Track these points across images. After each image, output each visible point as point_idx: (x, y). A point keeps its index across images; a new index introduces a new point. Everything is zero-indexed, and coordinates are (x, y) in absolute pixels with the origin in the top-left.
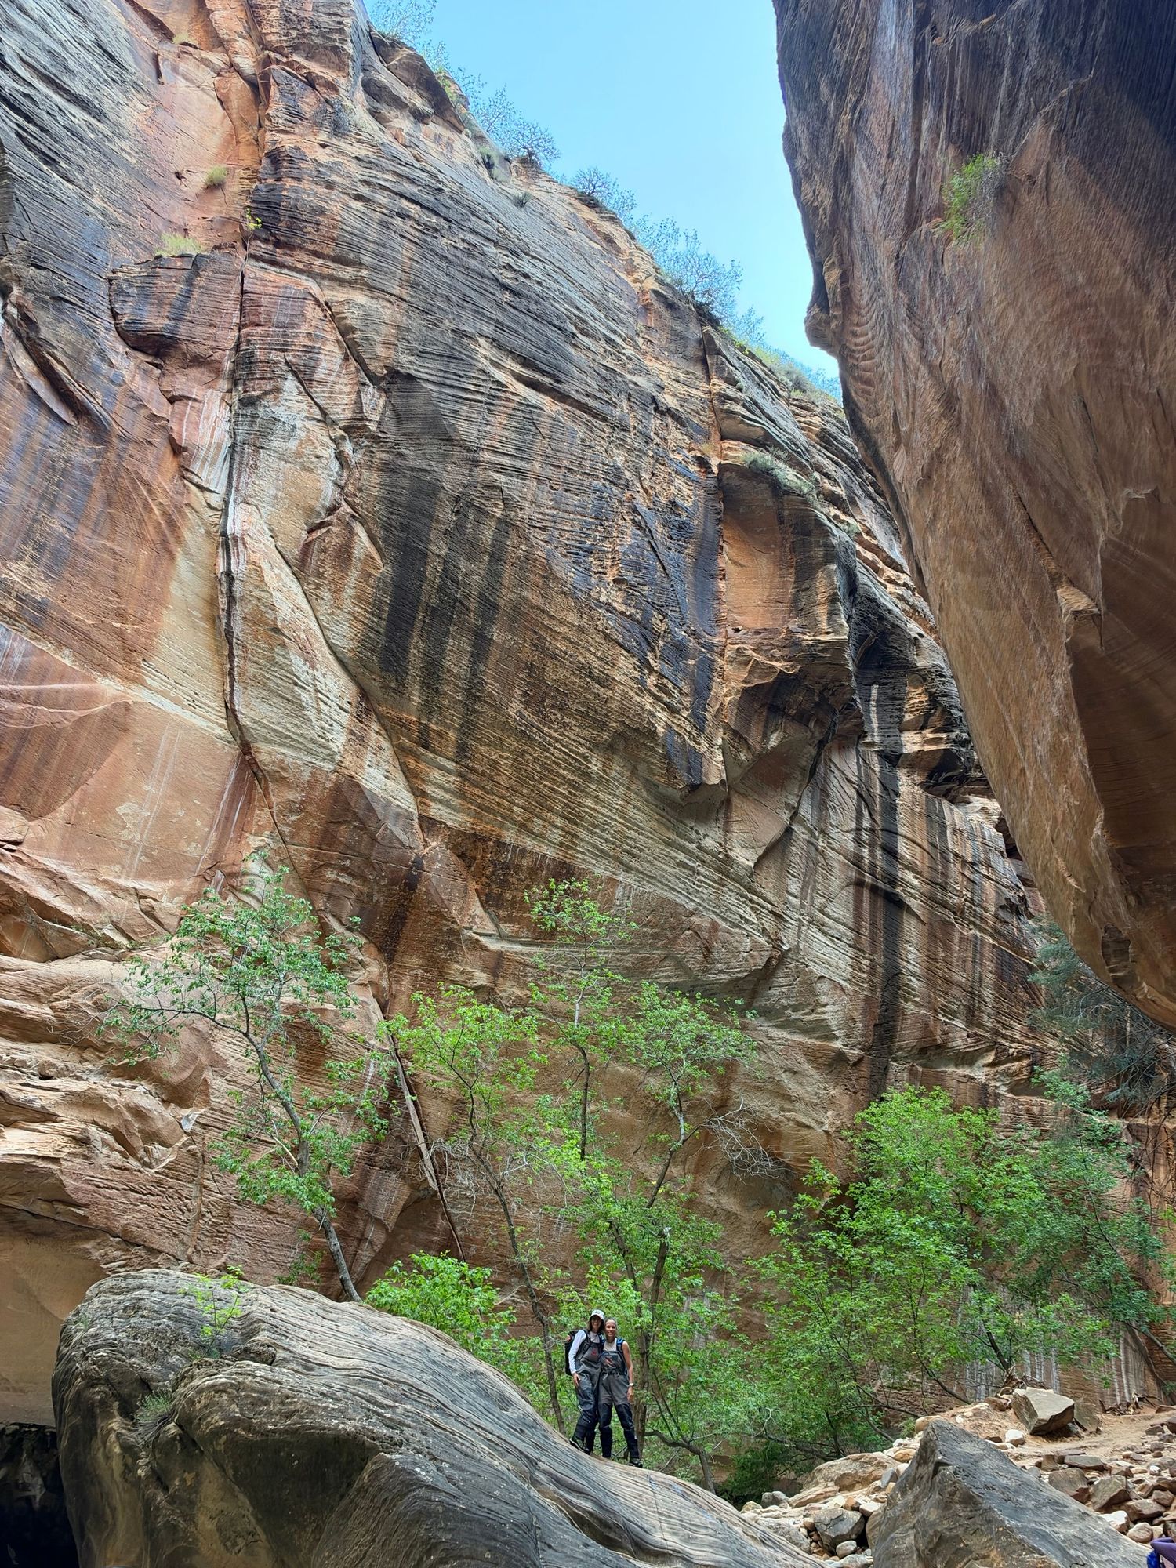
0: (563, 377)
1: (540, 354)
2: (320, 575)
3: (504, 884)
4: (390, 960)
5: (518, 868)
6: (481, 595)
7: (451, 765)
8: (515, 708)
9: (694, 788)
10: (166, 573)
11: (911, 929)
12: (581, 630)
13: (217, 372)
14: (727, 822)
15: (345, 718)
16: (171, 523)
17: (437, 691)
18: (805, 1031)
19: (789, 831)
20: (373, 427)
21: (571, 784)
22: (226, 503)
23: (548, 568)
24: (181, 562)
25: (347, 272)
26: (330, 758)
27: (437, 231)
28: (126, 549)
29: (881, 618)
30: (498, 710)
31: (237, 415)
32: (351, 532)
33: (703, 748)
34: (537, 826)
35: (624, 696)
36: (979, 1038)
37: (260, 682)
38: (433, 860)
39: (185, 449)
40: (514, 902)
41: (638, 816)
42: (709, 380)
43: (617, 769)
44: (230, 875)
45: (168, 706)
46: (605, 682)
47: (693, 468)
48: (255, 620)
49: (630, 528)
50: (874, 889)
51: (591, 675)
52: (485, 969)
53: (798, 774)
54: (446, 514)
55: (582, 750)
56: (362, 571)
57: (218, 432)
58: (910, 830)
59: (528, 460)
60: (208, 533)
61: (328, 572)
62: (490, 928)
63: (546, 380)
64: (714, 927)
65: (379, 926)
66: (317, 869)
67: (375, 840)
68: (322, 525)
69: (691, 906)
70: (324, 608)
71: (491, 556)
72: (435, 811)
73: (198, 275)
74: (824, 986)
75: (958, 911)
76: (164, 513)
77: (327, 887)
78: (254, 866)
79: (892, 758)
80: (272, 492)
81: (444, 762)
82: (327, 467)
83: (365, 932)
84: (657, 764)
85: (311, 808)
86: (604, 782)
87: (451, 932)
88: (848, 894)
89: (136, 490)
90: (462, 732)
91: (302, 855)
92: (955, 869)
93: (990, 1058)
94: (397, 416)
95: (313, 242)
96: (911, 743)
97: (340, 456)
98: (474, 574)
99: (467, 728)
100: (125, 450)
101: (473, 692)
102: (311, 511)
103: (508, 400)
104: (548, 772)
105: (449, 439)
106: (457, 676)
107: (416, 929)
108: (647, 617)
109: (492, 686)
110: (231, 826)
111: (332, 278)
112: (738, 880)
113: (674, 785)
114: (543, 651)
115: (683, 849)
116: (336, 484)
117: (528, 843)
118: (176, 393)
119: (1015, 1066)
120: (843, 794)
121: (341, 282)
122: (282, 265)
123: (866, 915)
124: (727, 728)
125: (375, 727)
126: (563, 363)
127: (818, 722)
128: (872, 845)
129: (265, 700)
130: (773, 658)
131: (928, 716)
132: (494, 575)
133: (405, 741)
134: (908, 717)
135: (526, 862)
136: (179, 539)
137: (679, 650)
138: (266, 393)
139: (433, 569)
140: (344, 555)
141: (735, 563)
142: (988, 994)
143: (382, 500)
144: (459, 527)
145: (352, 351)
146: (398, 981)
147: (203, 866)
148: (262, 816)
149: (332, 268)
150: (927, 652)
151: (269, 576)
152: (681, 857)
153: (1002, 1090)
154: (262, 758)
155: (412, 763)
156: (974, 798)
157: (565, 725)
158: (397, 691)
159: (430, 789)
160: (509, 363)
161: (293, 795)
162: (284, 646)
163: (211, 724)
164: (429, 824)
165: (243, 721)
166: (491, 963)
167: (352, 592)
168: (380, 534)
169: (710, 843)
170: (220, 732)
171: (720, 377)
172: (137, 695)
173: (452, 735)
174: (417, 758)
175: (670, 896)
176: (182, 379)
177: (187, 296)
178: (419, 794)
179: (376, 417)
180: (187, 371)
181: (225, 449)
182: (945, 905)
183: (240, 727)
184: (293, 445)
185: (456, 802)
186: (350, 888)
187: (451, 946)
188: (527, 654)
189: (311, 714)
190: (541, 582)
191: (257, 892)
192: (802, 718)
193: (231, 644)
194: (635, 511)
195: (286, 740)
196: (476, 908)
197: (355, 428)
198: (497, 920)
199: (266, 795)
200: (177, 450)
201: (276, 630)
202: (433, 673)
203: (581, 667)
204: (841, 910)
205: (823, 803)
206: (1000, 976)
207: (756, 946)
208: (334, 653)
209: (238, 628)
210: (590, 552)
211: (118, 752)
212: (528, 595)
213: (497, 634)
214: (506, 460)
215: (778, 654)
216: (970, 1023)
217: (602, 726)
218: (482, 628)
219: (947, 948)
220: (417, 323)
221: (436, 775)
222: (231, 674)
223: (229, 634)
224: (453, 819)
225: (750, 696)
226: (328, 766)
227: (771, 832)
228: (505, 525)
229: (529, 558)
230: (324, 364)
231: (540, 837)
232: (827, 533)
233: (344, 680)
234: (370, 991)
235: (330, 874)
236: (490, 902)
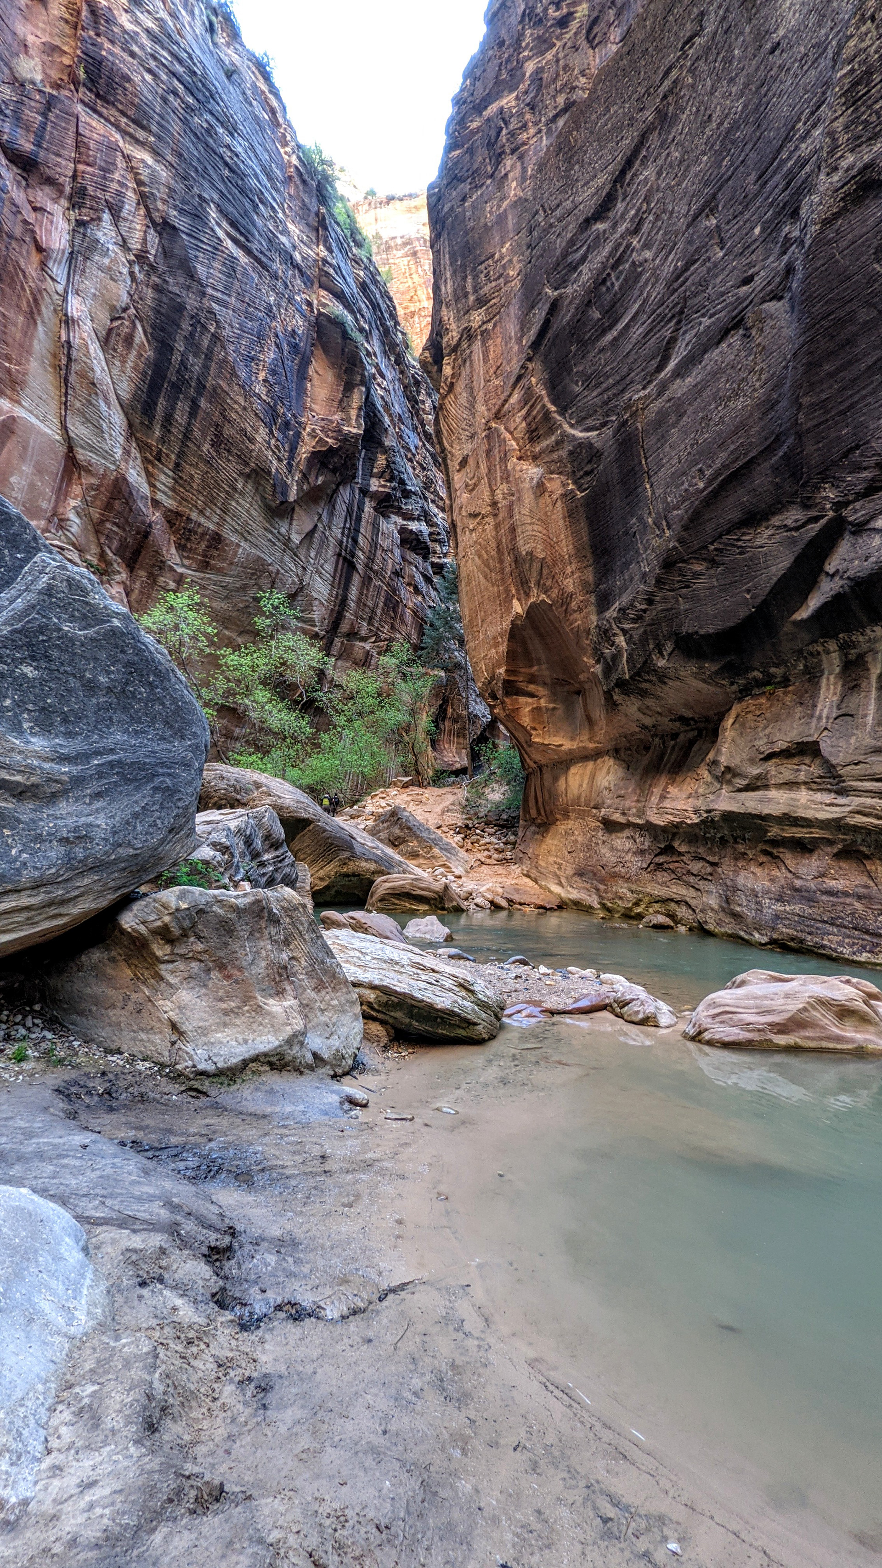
0: (251, 238)
1: (241, 220)
2: (115, 350)
3: (188, 540)
4: (131, 571)
5: (196, 533)
6: (198, 379)
7: (170, 473)
8: (206, 447)
9: (282, 503)
10: (32, 335)
11: (356, 579)
12: (245, 409)
13: (61, 192)
14: (292, 519)
15: (121, 439)
16: (36, 300)
17: (169, 431)
18: (304, 622)
19: (316, 526)
20: (151, 258)
21: (227, 492)
22: (66, 291)
23: (233, 368)
24: (40, 328)
25: (141, 134)
26: (114, 463)
27: (192, 110)
28: (11, 314)
29: (375, 415)
30: (199, 447)
31: (74, 230)
32: (134, 326)
33: (289, 482)
34: (208, 512)
35: (260, 450)
36: (371, 630)
37: (82, 413)
38: (157, 524)
39: (45, 250)
40: (191, 550)
41: (254, 513)
42: (318, 246)
43: (250, 487)
44: (61, 520)
45: (33, 420)
46: (252, 440)
47: (304, 307)
48: (82, 375)
49: (273, 348)
50: (345, 559)
51: (245, 435)
52: (174, 581)
53: (325, 497)
54: (186, 325)
55: (235, 475)
56: (138, 351)
57: (63, 241)
58: (365, 529)
59: (229, 296)
60: (55, 310)
61: (120, 349)
62: (178, 561)
63: (242, 239)
64: (278, 572)
65: (128, 554)
66: (102, 522)
67: (131, 510)
68: (119, 318)
69: (270, 561)
70: (115, 371)
71: (206, 356)
72: (160, 496)
73: (50, 111)
74: (316, 603)
75: (376, 573)
76: (32, 293)
77: (106, 532)
78: (72, 516)
79: (364, 492)
80: (93, 291)
81: (167, 471)
82: (124, 281)
83: (122, 557)
84: (269, 489)
85: (102, 489)
86: (242, 494)
87: (162, 561)
88: (333, 560)
89: (17, 275)
90: (178, 456)
91: (95, 513)
92: (379, 552)
93: (373, 639)
94: (165, 253)
95: (122, 103)
96: (375, 485)
97: (132, 274)
98: (196, 364)
99: (181, 454)
100: (10, 244)
101: (187, 435)
102: (113, 308)
103: (223, 252)
104: (218, 486)
105: (192, 276)
106: (180, 424)
107: (145, 558)
108: (275, 405)
109: (197, 433)
110: (62, 494)
111: (132, 136)
112: (291, 550)
113: (274, 501)
114: (224, 417)
115: (271, 532)
116: (129, 293)
117: (202, 520)
118: (39, 205)
119: (381, 644)
120: (341, 508)
121: (137, 141)
122: (100, 115)
123: (339, 570)
124: (301, 471)
125: (134, 445)
126: (251, 228)
127: (341, 474)
128: (348, 537)
129: (83, 423)
130: (328, 436)
131: (384, 472)
132: (206, 367)
133: (148, 455)
134: (375, 470)
135: (200, 530)
136: (39, 311)
137: (287, 425)
138: (92, 219)
139: (176, 358)
140: (129, 340)
141: (317, 372)
142: (379, 612)
143: (153, 309)
144: (192, 334)
145: (144, 199)
146: (135, 583)
147: (49, 514)
148: (77, 489)
149: (132, 129)
150: (390, 437)
151: (92, 349)
152: (270, 536)
153: (375, 654)
154: (79, 457)
155: (150, 468)
156: (392, 516)
157: (229, 460)
158: (147, 426)
159: (158, 485)
160: (225, 224)
161: (94, 481)
162: (96, 394)
163: (51, 431)
164: (156, 503)
165: (72, 435)
166: (177, 578)
167: (132, 364)
168: (149, 330)
169: (283, 530)
170: (57, 437)
171: (325, 246)
172: (19, 412)
173: (173, 457)
174: (154, 466)
175: (262, 555)
176: (40, 193)
177: (43, 125)
178: (152, 485)
179: (153, 252)
180: (43, 187)
181: (67, 255)
182: (371, 569)
183: (69, 437)
184: (106, 261)
185: (170, 493)
186: (117, 534)
187: (161, 568)
188: (216, 417)
189: (106, 436)
190: (228, 376)
191: (73, 530)
192: (334, 471)
193: (66, 386)
194: (277, 336)
195: (92, 449)
196: (173, 550)
197: (141, 257)
198: (182, 557)
199: (79, 478)
200: (40, 249)
201: (93, 384)
202: (168, 419)
203: (242, 430)
204: (329, 567)
205: (331, 514)
206: (385, 604)
207: (293, 582)
208: (118, 399)
209: (73, 378)
210: (253, 359)
211: (9, 445)
212: (221, 383)
213: (203, 403)
214: (219, 295)
215: (331, 434)
216: (369, 624)
217: (247, 464)
218: (196, 398)
219: (368, 590)
220: (179, 187)
221: (162, 477)
222: (65, 404)
223: (66, 381)
224: (169, 503)
225: (314, 455)
226: (113, 467)
227: (308, 527)
228: (216, 338)
229: (225, 361)
230: (127, 207)
231: (208, 518)
232: (364, 368)
233: (122, 416)
234: (122, 587)
235: (108, 525)
236: (180, 547)
